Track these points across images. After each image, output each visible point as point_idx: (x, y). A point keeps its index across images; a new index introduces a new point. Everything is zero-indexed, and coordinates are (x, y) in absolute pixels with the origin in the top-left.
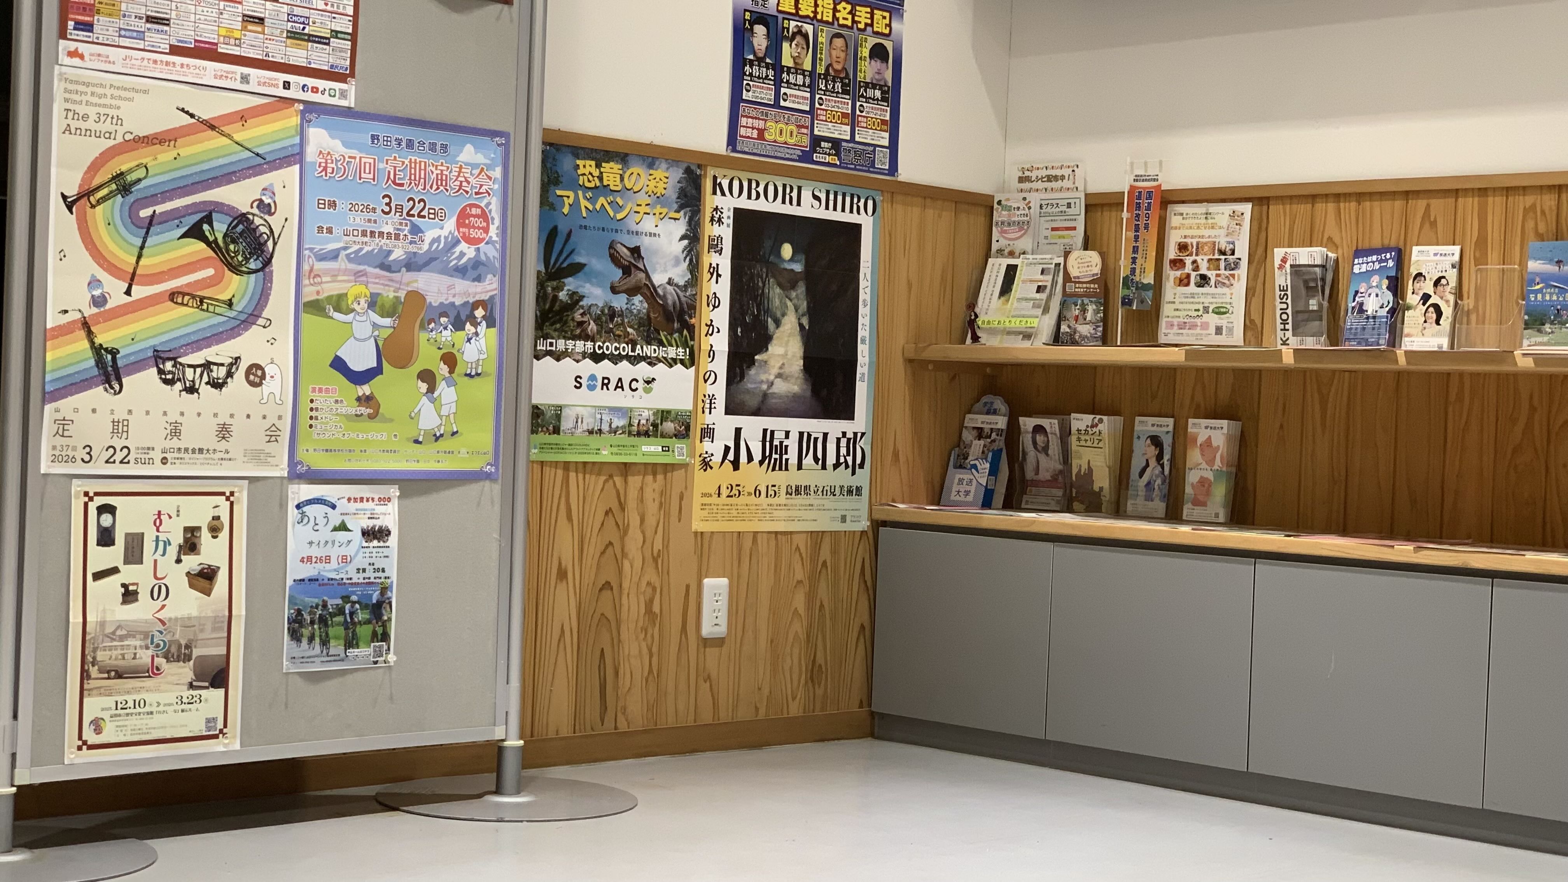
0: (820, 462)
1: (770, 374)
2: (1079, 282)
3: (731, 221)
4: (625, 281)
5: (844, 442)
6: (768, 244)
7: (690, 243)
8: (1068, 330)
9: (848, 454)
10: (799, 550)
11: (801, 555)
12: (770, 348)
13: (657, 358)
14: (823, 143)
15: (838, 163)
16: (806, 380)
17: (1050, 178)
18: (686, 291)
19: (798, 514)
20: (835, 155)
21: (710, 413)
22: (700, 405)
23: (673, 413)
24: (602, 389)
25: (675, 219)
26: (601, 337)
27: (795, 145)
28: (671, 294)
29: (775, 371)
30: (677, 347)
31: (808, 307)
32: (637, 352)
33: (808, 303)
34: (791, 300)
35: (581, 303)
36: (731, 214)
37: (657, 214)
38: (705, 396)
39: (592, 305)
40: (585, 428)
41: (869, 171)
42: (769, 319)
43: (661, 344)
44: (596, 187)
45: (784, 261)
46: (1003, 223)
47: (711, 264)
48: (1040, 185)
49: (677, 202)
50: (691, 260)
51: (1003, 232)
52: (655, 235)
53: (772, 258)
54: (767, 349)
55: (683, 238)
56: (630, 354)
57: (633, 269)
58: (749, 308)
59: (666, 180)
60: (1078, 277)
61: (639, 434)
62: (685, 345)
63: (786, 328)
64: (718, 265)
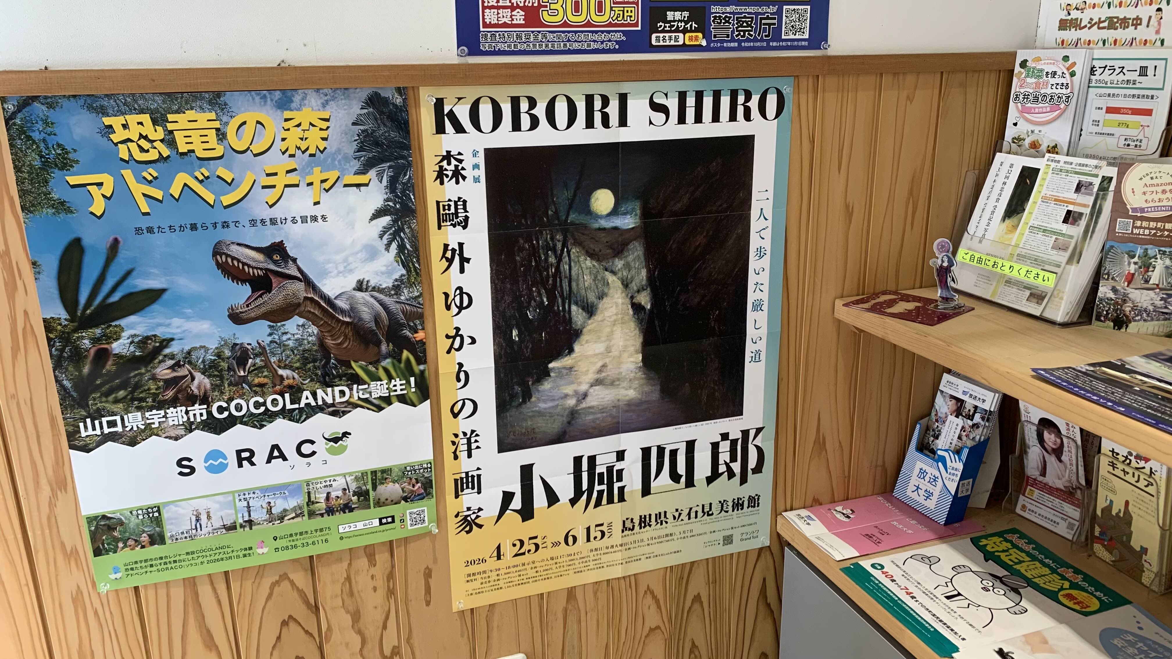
0: (683, 480)
1: (580, 383)
2: (1142, 219)
3: (482, 172)
4: (260, 301)
5: (724, 447)
6: (562, 196)
7: (395, 221)
8: (1111, 295)
9: (733, 459)
10: (652, 593)
11: (654, 597)
12: (577, 347)
13: (348, 403)
14: (670, 15)
15: (704, 43)
16: (649, 378)
17: (1112, 23)
18: (398, 294)
19: (647, 550)
20: (696, 30)
21: (470, 456)
22: (448, 449)
23: (396, 470)
24: (240, 465)
25: (358, 186)
26: (222, 393)
27: (610, 25)
28: (366, 304)
29: (591, 376)
30: (390, 378)
31: (651, 279)
32: (303, 402)
33: (649, 271)
34: (613, 273)
35: (167, 351)
36: (481, 160)
37: (317, 183)
38: (456, 436)
39: (194, 349)
40: (218, 524)
41: (769, 48)
42: (574, 308)
43: (355, 379)
44: (162, 159)
45: (597, 217)
46: (1026, 96)
47: (446, 246)
48: (1095, 34)
49: (358, 158)
50: (401, 248)
51: (1025, 111)
52: (314, 219)
53: (573, 217)
54: (571, 351)
55: (378, 214)
56: (289, 406)
57: (274, 280)
58: (531, 298)
59: (324, 125)
60: (1142, 210)
61: (330, 511)
62: (407, 372)
63: (607, 314)
64: (461, 245)
